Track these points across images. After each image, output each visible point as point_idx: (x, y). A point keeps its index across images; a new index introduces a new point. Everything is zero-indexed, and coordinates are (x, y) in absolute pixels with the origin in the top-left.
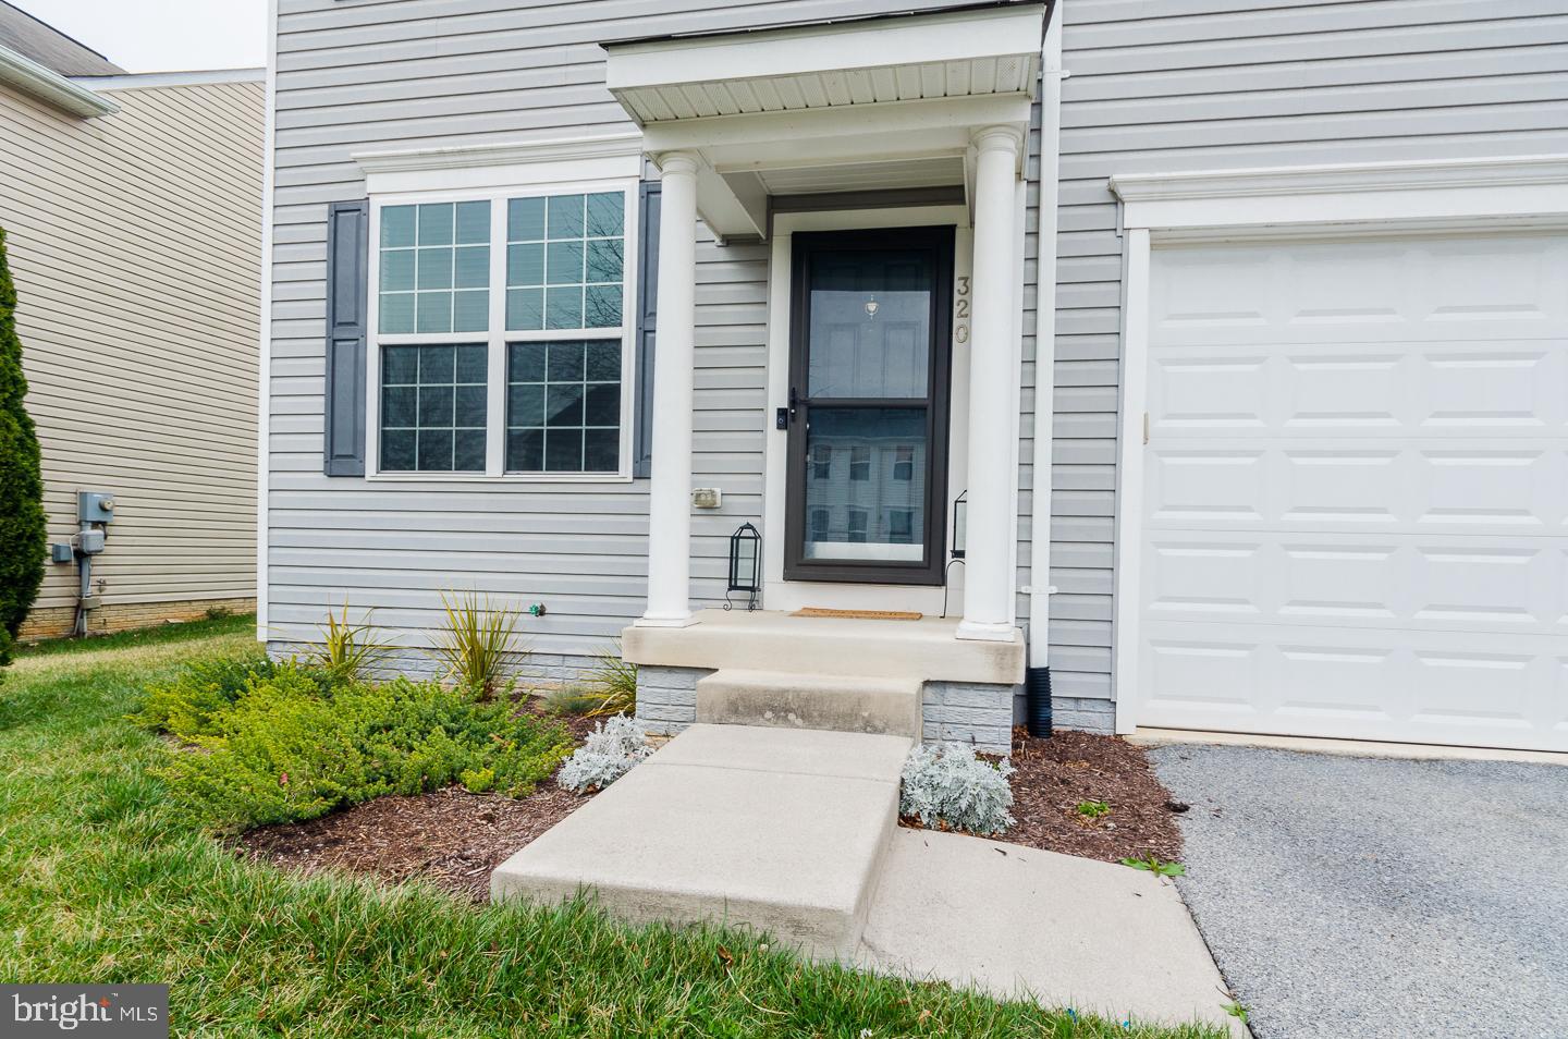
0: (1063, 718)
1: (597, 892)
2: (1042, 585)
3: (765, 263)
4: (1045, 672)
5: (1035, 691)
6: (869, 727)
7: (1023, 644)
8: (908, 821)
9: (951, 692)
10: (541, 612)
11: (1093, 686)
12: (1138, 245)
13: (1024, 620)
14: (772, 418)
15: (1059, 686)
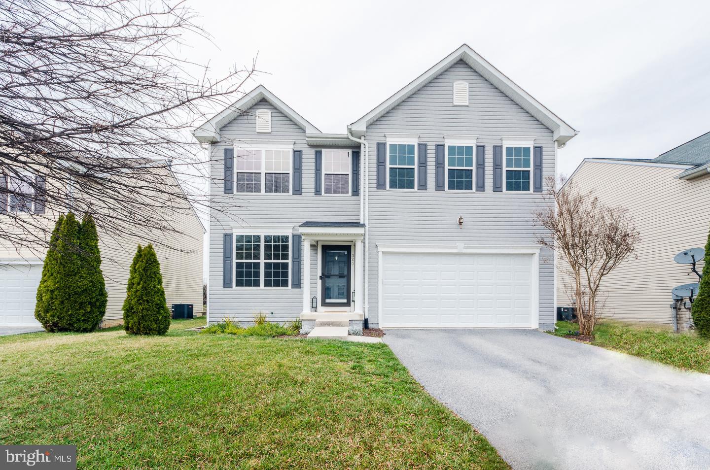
0: (370, 326)
1: (319, 337)
2: (367, 306)
3: (317, 250)
4: (368, 319)
5: (366, 322)
6: (342, 326)
7: (363, 314)
8: (349, 334)
9: (353, 321)
10: (272, 313)
11: (375, 321)
12: (380, 253)
13: (364, 311)
14: (319, 278)
15: (370, 321)
